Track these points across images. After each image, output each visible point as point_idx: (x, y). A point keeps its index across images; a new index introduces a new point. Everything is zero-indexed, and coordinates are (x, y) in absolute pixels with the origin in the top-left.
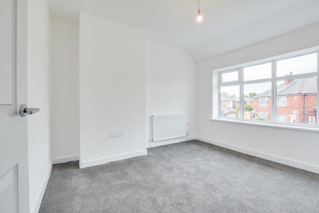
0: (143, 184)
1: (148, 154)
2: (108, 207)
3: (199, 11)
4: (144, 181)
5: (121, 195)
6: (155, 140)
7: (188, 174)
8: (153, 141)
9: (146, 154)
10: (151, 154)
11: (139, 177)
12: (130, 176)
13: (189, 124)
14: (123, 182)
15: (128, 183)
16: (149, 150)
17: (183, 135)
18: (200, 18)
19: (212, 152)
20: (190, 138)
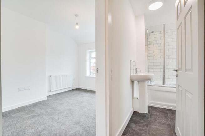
0: (46, 113)
1: (47, 99)
2: (23, 127)
3: (77, 23)
4: (46, 112)
5: (31, 121)
6: (52, 90)
7: (72, 104)
8: (51, 91)
9: (46, 99)
10: (50, 98)
11: (42, 111)
12: (37, 111)
13: (74, 80)
14: (32, 115)
15: (35, 114)
16: (48, 97)
17: (70, 87)
18: (77, 27)
19: (85, 93)
20: (74, 88)
